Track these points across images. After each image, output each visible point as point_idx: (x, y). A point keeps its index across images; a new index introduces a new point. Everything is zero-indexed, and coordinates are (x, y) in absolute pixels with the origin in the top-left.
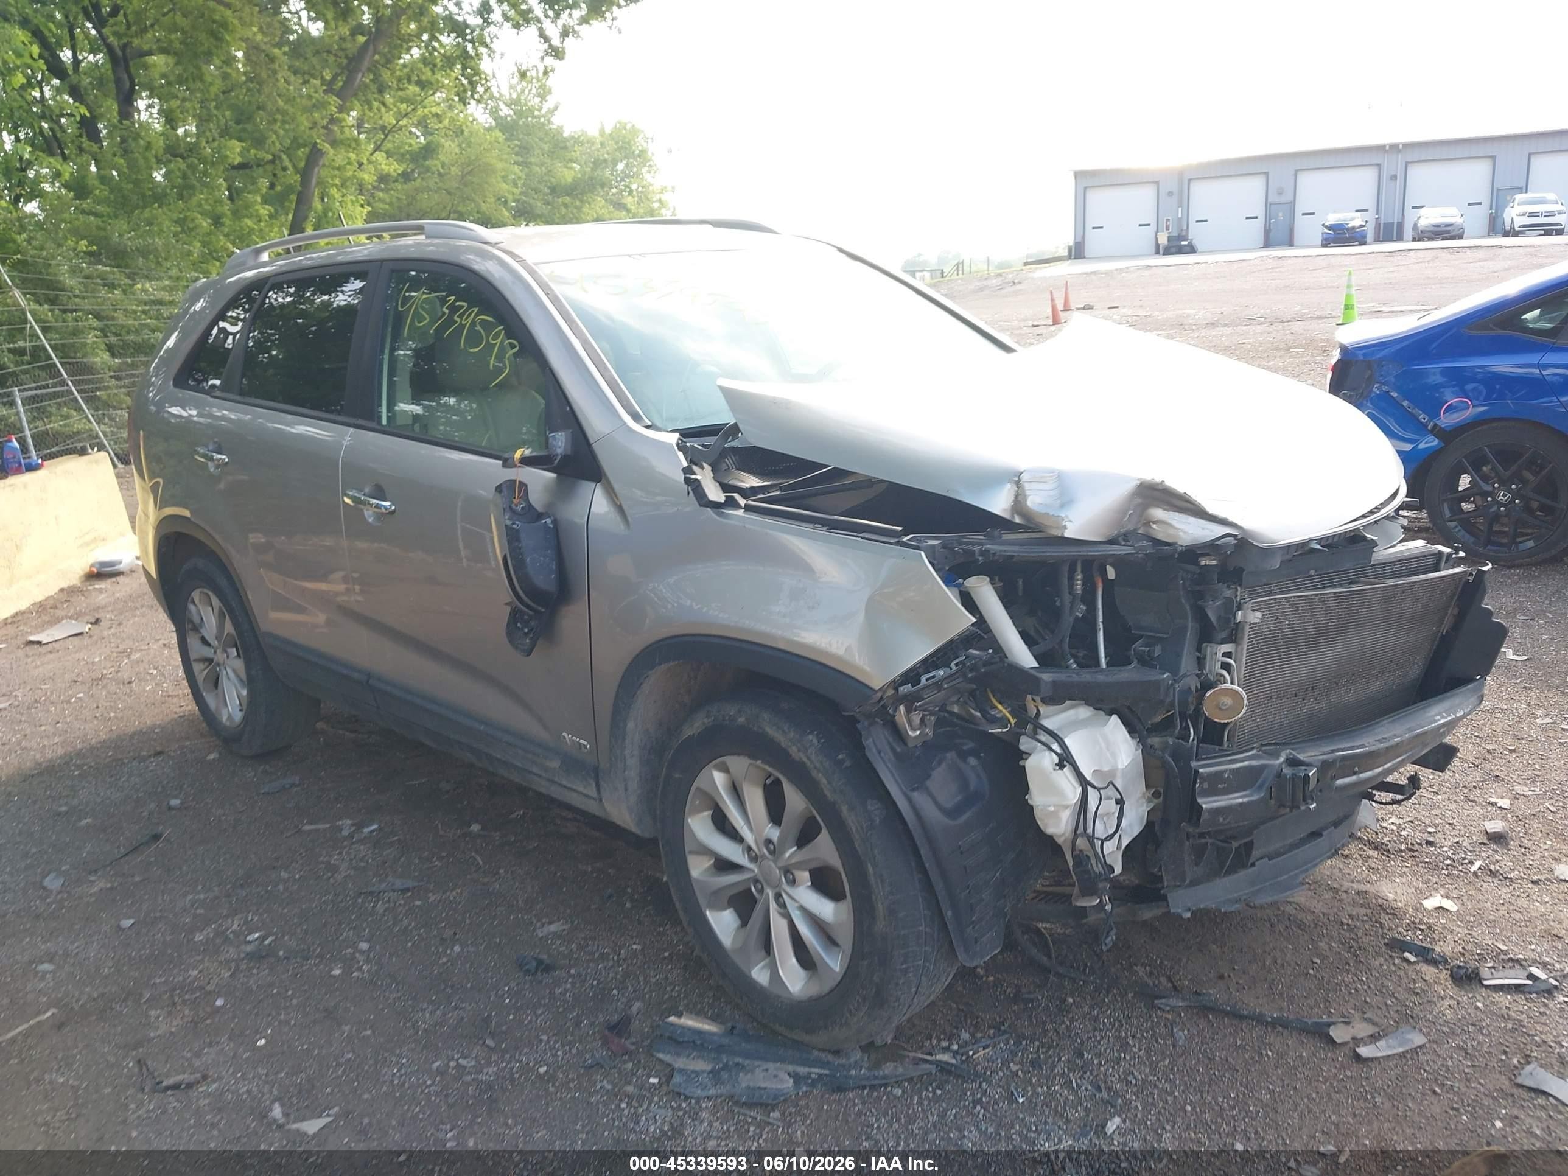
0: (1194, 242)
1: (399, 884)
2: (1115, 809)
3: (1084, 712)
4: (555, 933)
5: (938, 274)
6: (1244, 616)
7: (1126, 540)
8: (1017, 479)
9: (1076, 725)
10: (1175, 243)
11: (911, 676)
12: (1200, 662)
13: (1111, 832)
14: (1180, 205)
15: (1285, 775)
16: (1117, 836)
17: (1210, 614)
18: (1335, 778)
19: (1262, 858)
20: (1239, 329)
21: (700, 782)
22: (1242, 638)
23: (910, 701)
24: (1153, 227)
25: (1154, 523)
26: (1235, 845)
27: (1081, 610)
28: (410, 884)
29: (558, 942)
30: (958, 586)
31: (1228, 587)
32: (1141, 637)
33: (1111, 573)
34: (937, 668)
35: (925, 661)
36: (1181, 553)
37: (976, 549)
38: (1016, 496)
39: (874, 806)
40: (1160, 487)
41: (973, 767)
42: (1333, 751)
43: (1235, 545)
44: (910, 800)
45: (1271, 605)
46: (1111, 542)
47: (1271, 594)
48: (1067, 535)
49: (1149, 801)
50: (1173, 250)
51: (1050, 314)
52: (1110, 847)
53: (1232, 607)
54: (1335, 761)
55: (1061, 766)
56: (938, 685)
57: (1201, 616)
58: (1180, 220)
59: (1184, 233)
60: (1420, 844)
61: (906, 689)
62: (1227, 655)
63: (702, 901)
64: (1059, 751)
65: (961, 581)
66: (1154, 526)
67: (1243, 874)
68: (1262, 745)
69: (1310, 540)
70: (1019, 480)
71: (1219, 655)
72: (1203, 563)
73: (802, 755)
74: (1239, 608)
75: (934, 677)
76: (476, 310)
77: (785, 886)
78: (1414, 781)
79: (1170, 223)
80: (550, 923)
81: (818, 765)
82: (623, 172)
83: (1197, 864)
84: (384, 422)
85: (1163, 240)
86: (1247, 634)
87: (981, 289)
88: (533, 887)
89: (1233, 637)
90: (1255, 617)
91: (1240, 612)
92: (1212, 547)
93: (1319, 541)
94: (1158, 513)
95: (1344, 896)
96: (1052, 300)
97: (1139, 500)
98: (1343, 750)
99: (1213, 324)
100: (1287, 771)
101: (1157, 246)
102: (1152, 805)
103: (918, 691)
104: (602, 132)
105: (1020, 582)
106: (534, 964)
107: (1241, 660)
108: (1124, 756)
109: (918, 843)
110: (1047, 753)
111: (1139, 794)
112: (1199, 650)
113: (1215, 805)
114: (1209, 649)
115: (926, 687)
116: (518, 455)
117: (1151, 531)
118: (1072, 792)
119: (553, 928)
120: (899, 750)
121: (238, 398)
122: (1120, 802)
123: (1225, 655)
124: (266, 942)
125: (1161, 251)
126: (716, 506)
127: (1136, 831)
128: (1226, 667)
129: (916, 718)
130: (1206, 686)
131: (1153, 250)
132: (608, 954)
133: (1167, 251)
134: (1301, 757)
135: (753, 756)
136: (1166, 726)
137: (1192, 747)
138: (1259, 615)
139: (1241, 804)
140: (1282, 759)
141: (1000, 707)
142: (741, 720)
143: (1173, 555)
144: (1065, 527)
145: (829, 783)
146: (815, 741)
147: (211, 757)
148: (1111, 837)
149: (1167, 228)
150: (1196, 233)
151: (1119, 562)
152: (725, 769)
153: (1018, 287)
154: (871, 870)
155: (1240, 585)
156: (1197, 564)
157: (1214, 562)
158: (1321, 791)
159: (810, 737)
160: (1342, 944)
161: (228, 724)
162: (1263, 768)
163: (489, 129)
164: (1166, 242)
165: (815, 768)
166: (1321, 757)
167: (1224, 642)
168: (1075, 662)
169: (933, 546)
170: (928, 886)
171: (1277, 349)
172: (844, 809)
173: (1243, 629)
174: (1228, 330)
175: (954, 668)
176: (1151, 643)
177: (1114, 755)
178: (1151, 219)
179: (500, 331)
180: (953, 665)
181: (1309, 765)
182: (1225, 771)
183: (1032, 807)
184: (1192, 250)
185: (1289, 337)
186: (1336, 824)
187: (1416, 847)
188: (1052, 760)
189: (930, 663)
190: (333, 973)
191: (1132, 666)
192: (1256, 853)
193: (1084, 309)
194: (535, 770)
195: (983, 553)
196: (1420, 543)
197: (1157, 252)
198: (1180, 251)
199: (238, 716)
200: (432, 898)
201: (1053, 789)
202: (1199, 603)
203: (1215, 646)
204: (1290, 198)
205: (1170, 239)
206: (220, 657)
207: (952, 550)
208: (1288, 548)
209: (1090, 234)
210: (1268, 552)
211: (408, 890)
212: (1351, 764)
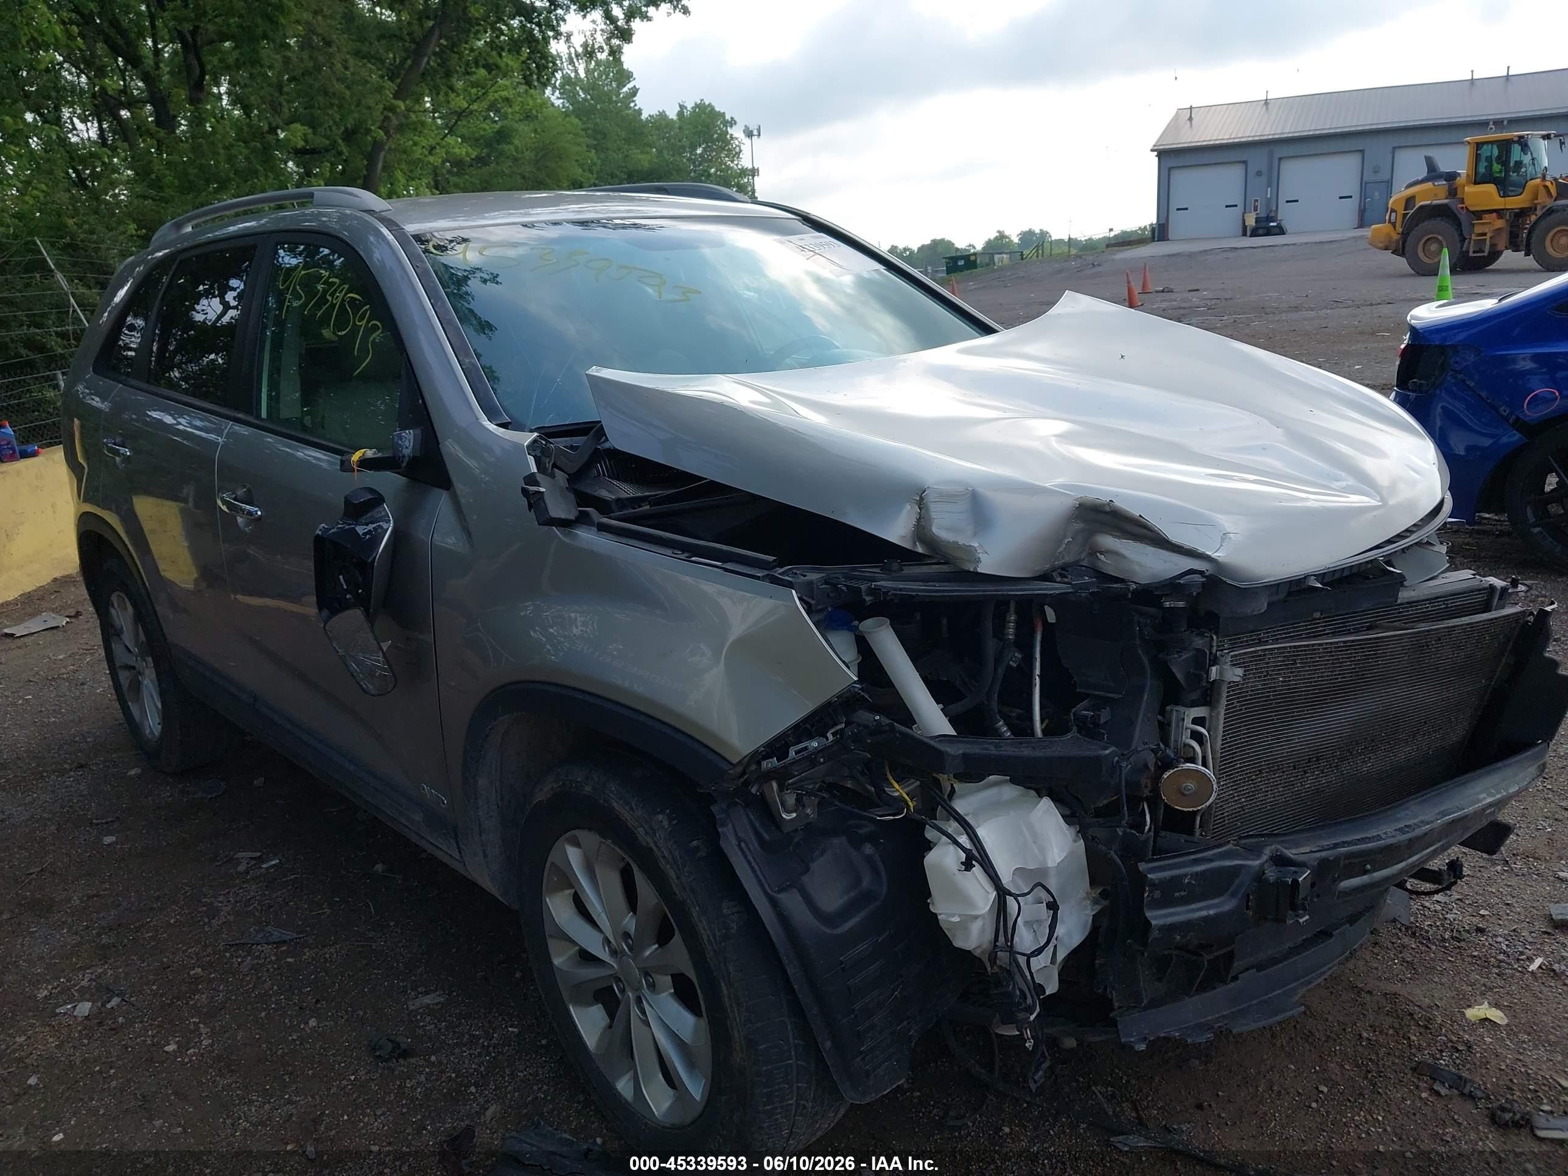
0: (1285, 224)
1: (276, 935)
2: (1045, 915)
3: (1010, 791)
4: (428, 1006)
5: (1018, 256)
6: (1221, 672)
7: (1062, 576)
8: (920, 497)
9: (995, 808)
10: (1262, 224)
11: (777, 747)
12: (1164, 729)
13: (1043, 942)
14: (1269, 185)
15: (1267, 880)
16: (1051, 947)
17: (1175, 670)
18: (1335, 881)
19: (1247, 969)
20: (1323, 313)
21: (553, 857)
22: (1218, 701)
23: (781, 776)
24: (1239, 210)
25: (1101, 553)
26: (1207, 957)
27: (1014, 658)
28: (289, 935)
29: (428, 1019)
30: (854, 629)
31: (1201, 635)
32: (1087, 696)
33: (1051, 616)
34: (811, 737)
35: (796, 727)
36: (1135, 592)
37: (863, 587)
38: (919, 520)
39: (728, 908)
40: (1108, 509)
41: (869, 859)
42: (1336, 846)
43: (1203, 584)
44: (774, 903)
45: (1257, 657)
46: (1045, 577)
47: (1260, 642)
48: (979, 570)
49: (1095, 902)
50: (1261, 231)
51: (1127, 298)
52: (1037, 963)
53: (1203, 661)
54: (1337, 859)
55: (968, 865)
56: (811, 759)
57: (1164, 672)
58: (1269, 201)
59: (1273, 214)
60: (1468, 932)
61: (768, 764)
62: (1198, 721)
63: (565, 995)
64: (968, 845)
65: (856, 622)
66: (1102, 557)
67: (1221, 990)
68: (1241, 838)
69: (1306, 577)
70: (922, 499)
71: (1188, 723)
72: (1167, 605)
73: (649, 840)
74: (1215, 661)
75: (806, 748)
76: (346, 286)
77: (646, 991)
78: (1455, 868)
79: (1258, 204)
80: (427, 993)
81: (666, 854)
82: (701, 155)
83: (1160, 980)
84: (264, 415)
85: (1251, 221)
86: (1225, 695)
87: (1060, 272)
88: (420, 946)
89: (1208, 696)
90: (1235, 674)
91: (1214, 669)
92: (1173, 586)
93: (1321, 576)
94: (1108, 541)
95: (1368, 998)
96: (1129, 282)
97: (1078, 526)
98: (1349, 843)
99: (1296, 307)
100: (1271, 874)
101: (1245, 228)
102: (1098, 908)
103: (785, 767)
104: (680, 114)
105: (945, 621)
106: (390, 1046)
107: (1216, 729)
108: (1056, 851)
109: (784, 959)
110: (952, 848)
111: (1082, 894)
112: (1162, 712)
113: (1169, 920)
114: (1175, 711)
115: (794, 762)
116: (356, 457)
117: (1100, 564)
118: (983, 897)
119: (427, 1000)
120: (766, 836)
121: (145, 386)
122: (1053, 906)
123: (1196, 721)
124: (109, 1006)
125: (1248, 233)
126: (564, 524)
127: (1076, 940)
128: (1197, 736)
129: (791, 800)
130: (1166, 764)
131: (1240, 232)
132: (478, 1037)
133: (1255, 233)
134: (1291, 853)
135: (602, 834)
136: (1110, 812)
137: (1146, 841)
138: (1240, 671)
139: (1205, 919)
140: (1265, 858)
141: (896, 785)
142: (588, 788)
143: (1126, 595)
144: (979, 561)
145: (678, 878)
146: (666, 823)
147: (133, 772)
148: (1039, 951)
149: (1256, 209)
150: (1286, 215)
151: (1058, 602)
152: (577, 844)
153: (1098, 269)
154: (725, 992)
155: (1217, 634)
156: (1160, 606)
157: (1181, 604)
158: (1318, 896)
159: (660, 817)
160: (1358, 1066)
161: (150, 737)
162: (1236, 871)
163: (566, 114)
164: (1253, 224)
165: (664, 857)
166: (1318, 855)
167: (1194, 704)
168: (1006, 724)
169: (811, 583)
170: (798, 1010)
171: (1361, 333)
172: (695, 911)
173: (1220, 687)
174: (1312, 314)
175: (831, 737)
176: (1099, 704)
177: (1042, 850)
178: (1238, 200)
179: (367, 310)
180: (829, 735)
181: (1302, 865)
182: (1185, 875)
183: (935, 915)
184: (1280, 231)
185: (1376, 320)
186: (1352, 920)
187: (1465, 935)
188: (959, 857)
189: (802, 730)
190: (166, 1048)
191: (1069, 736)
192: (1237, 965)
193: (1163, 291)
194: (403, 820)
195: (872, 592)
196: (1467, 574)
197: (1244, 234)
198: (1269, 232)
199: (157, 730)
200: (308, 954)
201: (959, 896)
202: (1160, 655)
203: (1181, 709)
204: (1387, 177)
205: (1257, 220)
206: (140, 665)
207: (834, 586)
208: (1276, 587)
209: (1174, 216)
210: (1249, 591)
211: (285, 942)
212: (1357, 863)
